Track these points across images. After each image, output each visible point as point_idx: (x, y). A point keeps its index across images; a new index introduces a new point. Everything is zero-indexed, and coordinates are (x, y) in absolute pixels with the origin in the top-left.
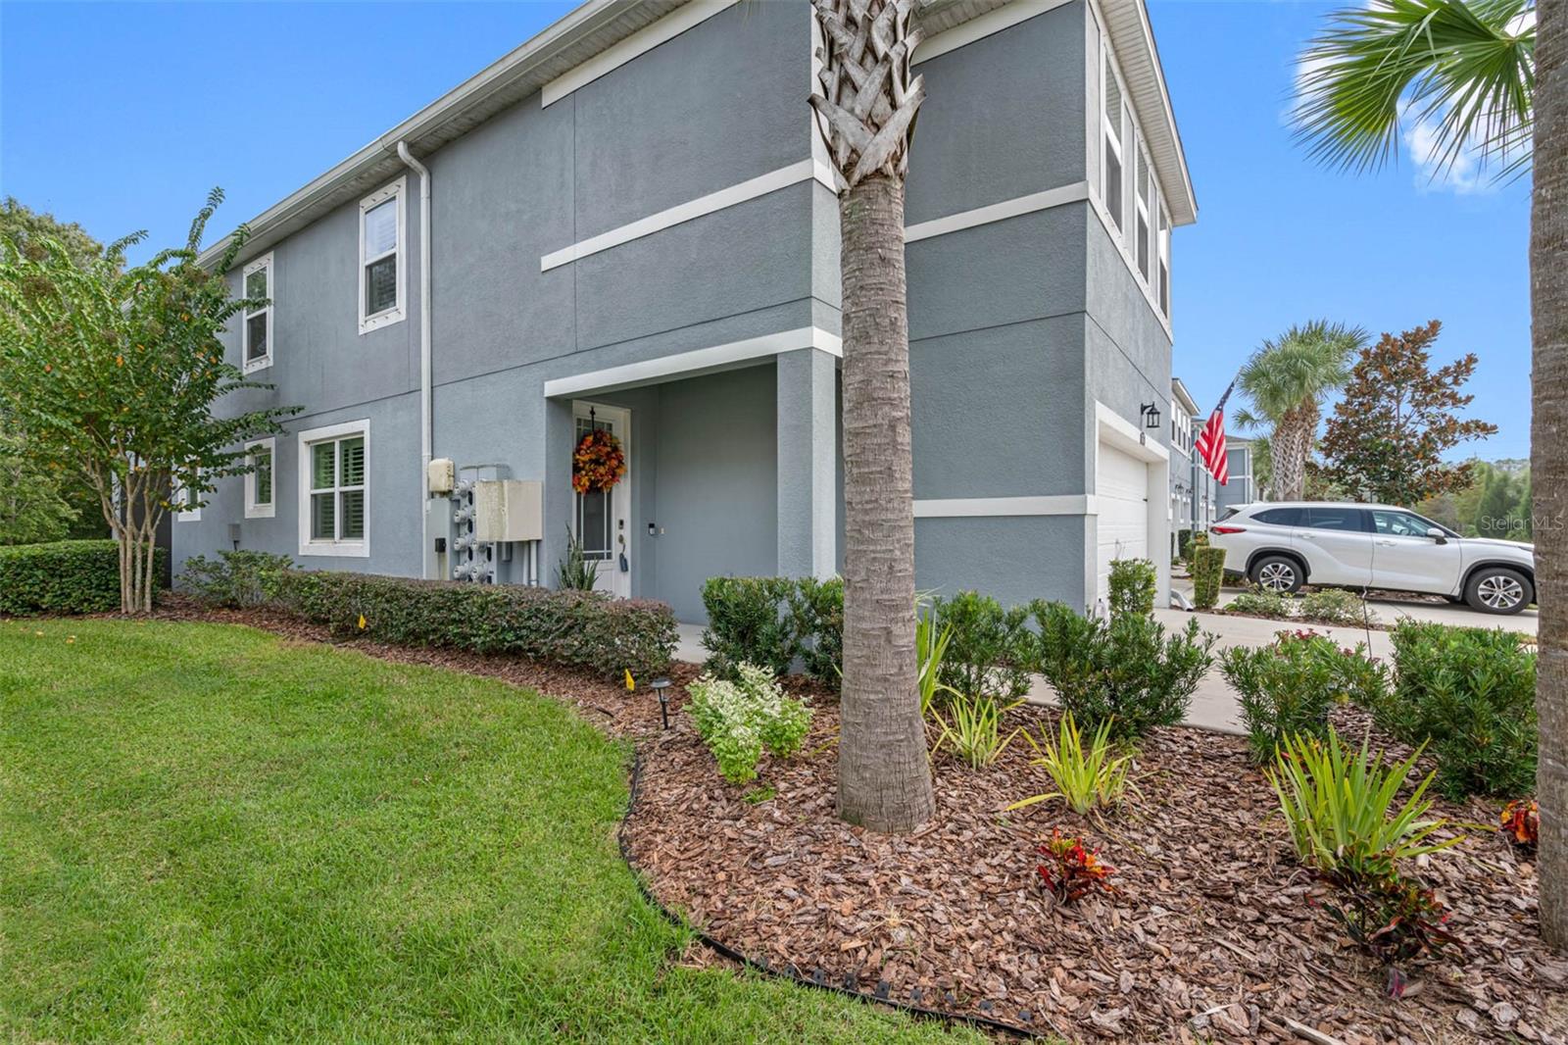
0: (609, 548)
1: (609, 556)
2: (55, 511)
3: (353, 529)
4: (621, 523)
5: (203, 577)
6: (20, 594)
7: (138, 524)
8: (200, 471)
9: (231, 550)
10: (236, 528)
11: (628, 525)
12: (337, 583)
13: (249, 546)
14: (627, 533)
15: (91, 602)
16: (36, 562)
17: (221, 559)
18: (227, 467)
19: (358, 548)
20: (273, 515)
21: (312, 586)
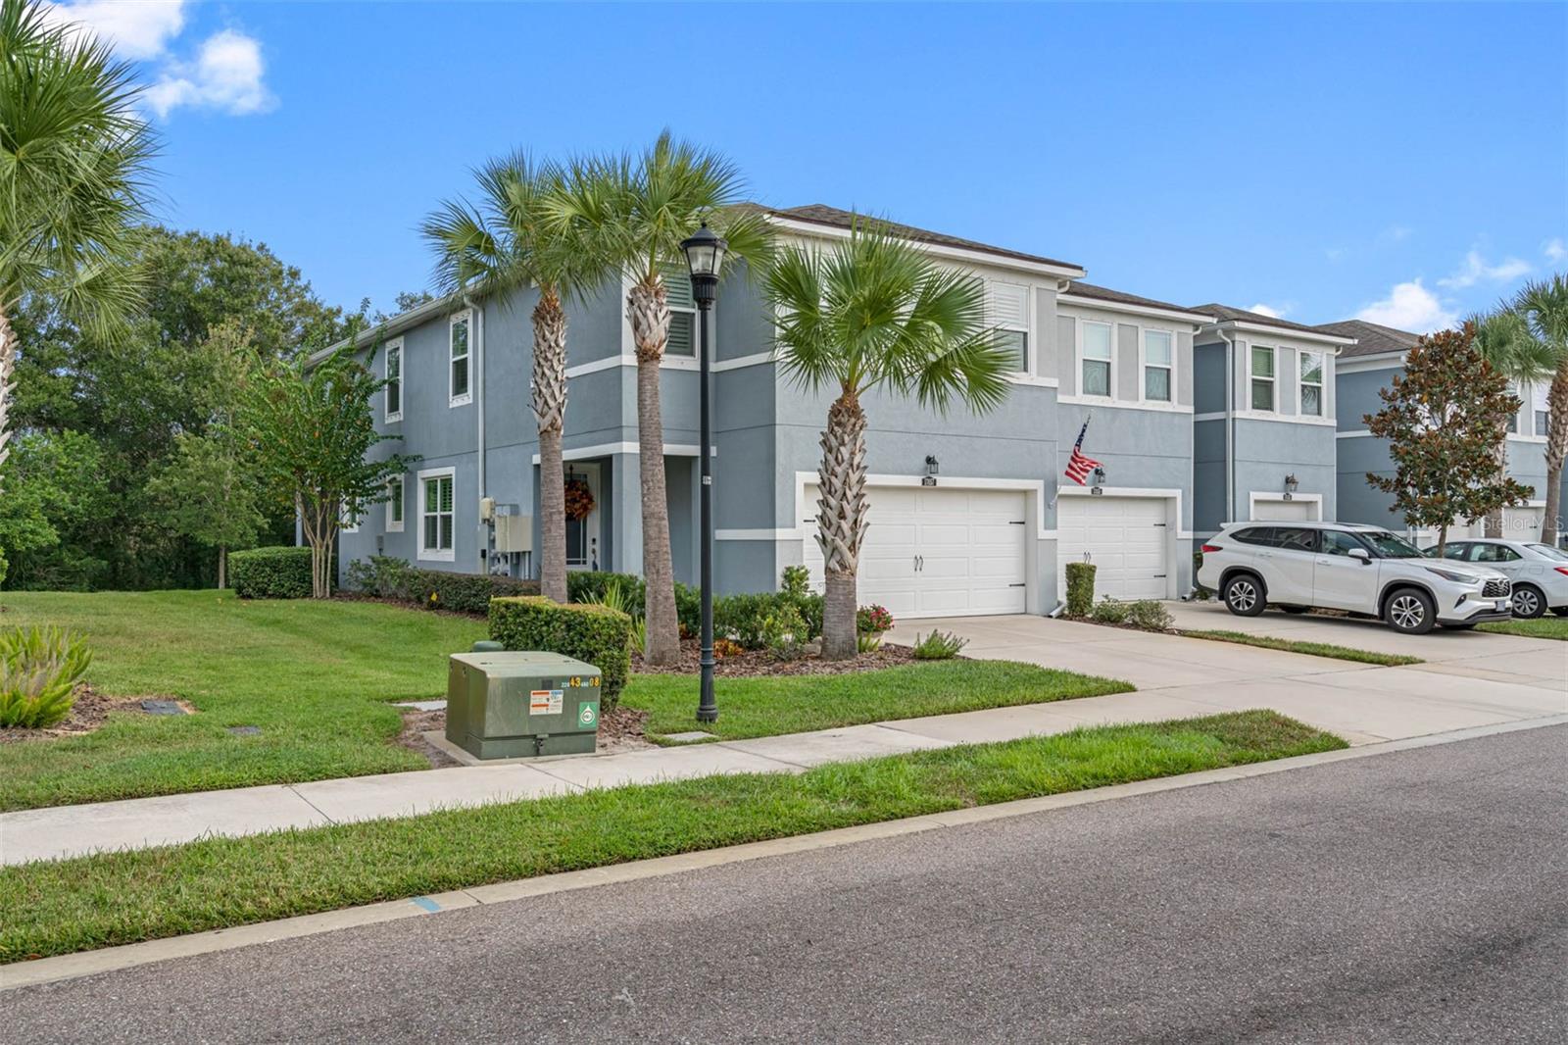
0: (585, 556)
1: (585, 562)
2: (253, 521)
3: (447, 544)
4: (594, 540)
5: (360, 574)
6: (257, 584)
7: (323, 538)
8: (358, 500)
9: (376, 555)
10: (380, 539)
11: (598, 542)
12: (426, 576)
13: (388, 554)
14: (597, 547)
15: (295, 590)
16: (266, 562)
17: (370, 562)
18: (375, 497)
19: (448, 555)
20: (402, 530)
21: (416, 578)
